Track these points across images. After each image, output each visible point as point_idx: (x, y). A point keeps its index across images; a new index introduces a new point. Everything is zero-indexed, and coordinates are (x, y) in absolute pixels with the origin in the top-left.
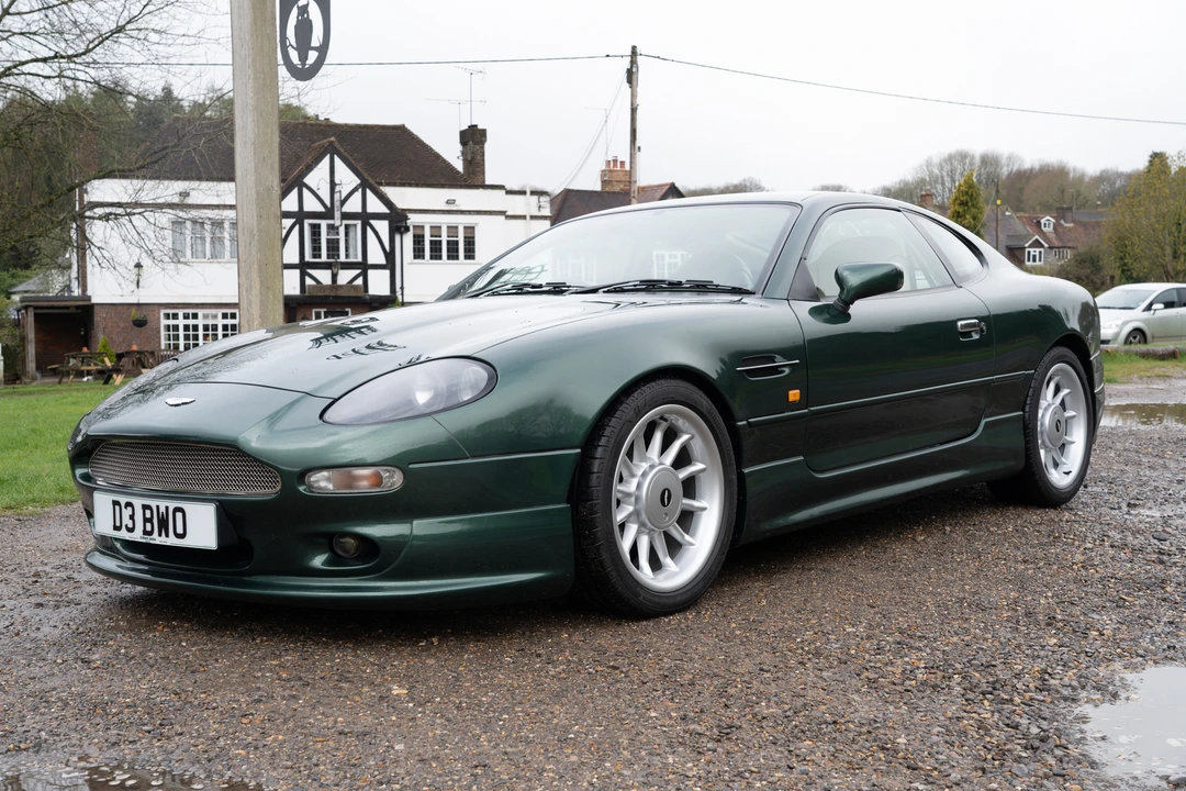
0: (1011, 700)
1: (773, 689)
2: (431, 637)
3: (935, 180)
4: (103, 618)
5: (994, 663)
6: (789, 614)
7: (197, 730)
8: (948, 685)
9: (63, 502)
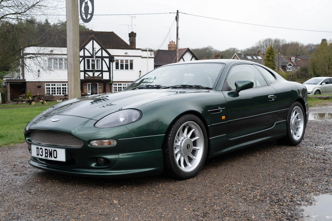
0: (283, 205)
1: (218, 201)
2: (124, 185)
3: (261, 46)
4: (34, 179)
5: (278, 193)
6: (222, 179)
7: (61, 213)
8: (266, 200)
9: (21, 143)
